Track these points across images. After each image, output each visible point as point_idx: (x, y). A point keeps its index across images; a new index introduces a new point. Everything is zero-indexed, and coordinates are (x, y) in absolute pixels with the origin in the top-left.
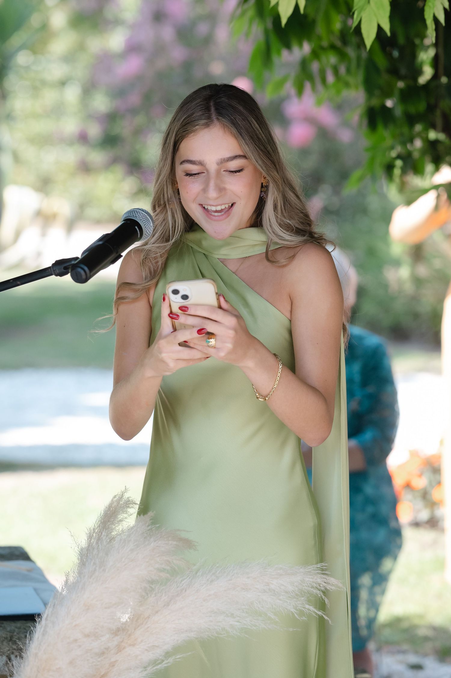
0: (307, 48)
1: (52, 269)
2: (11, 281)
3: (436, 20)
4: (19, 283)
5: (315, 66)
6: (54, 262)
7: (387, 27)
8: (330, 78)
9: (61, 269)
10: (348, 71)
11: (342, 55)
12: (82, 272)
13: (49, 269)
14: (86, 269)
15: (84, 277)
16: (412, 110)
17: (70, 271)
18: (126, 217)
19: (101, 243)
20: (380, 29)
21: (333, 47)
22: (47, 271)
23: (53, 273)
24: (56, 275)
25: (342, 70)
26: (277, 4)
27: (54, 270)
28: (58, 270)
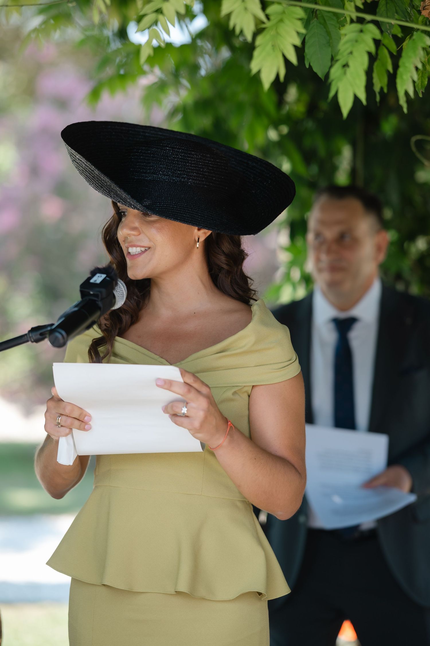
1: (28, 335)
3: (406, 93)
6: (30, 329)
7: (362, 97)
9: (36, 335)
12: (60, 336)
13: (25, 336)
14: (64, 333)
15: (61, 341)
17: (47, 335)
19: (76, 309)
20: (356, 99)
22: (23, 338)
24: (32, 342)
26: (259, 72)
27: (30, 337)
28: (33, 336)
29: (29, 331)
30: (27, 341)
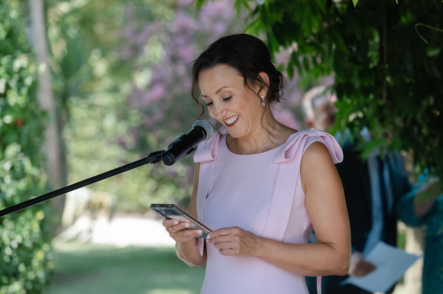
0: (295, 46)
1: (148, 158)
2: (122, 168)
4: (127, 169)
5: (301, 59)
6: (150, 154)
8: (311, 66)
9: (154, 158)
10: (323, 60)
11: (319, 49)
12: (170, 158)
13: (147, 159)
14: (172, 155)
15: (171, 161)
16: (366, 84)
17: (161, 158)
18: (196, 125)
19: (180, 140)
21: (312, 44)
22: (145, 160)
23: (149, 161)
24: (151, 163)
25: (319, 61)
27: (150, 159)
28: (152, 159)
29: (149, 156)
30: (148, 162)
